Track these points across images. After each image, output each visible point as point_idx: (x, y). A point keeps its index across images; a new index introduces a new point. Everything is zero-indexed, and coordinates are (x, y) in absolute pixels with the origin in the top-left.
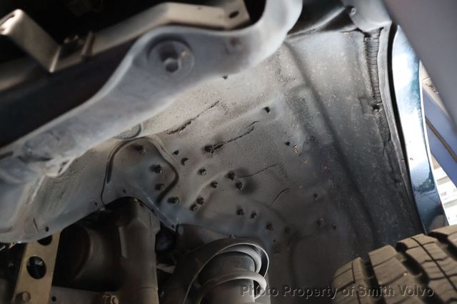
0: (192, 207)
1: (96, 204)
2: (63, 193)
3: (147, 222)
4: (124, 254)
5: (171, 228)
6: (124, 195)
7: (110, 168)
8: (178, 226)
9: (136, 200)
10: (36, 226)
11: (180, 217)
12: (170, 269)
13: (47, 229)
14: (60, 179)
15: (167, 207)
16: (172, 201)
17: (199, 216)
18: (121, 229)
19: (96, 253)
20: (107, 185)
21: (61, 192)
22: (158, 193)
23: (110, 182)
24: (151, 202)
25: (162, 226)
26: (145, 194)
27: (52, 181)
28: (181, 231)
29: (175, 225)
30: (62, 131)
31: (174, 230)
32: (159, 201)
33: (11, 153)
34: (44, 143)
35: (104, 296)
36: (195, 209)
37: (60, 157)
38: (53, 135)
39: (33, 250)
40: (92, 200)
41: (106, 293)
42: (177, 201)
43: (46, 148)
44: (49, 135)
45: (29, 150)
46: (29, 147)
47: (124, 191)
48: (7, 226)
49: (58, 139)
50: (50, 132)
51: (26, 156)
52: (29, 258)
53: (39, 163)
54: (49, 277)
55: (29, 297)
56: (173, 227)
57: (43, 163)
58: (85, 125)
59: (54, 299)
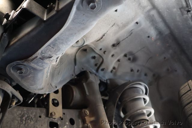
0: (112, 71)
1: (73, 75)
3: (94, 80)
4: (87, 93)
5: (104, 81)
6: (83, 70)
7: (75, 60)
8: (107, 80)
9: (88, 71)
10: (52, 86)
11: (107, 76)
12: (107, 98)
13: (56, 87)
15: (101, 73)
16: (103, 70)
17: (115, 74)
18: (84, 84)
19: (77, 95)
20: (75, 67)
21: (58, 72)
22: (96, 67)
23: (77, 65)
24: (94, 71)
25: (100, 81)
26: (91, 69)
27: (54, 68)
28: (108, 82)
29: (106, 80)
30: (54, 44)
31: (106, 82)
32: (97, 70)
33: (37, 57)
34: (48, 50)
35: (83, 111)
36: (112, 72)
37: (55, 55)
38: (51, 46)
39: (53, 96)
40: (71, 74)
41: (83, 109)
42: (105, 70)
43: (49, 53)
44: (49, 47)
45: (43, 54)
46: (43, 53)
47: (83, 69)
48: (41, 87)
49: (53, 48)
50: (49, 45)
51: (42, 57)
52: (52, 99)
53: (48, 59)
54: (60, 106)
55: (55, 114)
56: (105, 80)
57: (49, 59)
58: (62, 40)
59: (64, 114)
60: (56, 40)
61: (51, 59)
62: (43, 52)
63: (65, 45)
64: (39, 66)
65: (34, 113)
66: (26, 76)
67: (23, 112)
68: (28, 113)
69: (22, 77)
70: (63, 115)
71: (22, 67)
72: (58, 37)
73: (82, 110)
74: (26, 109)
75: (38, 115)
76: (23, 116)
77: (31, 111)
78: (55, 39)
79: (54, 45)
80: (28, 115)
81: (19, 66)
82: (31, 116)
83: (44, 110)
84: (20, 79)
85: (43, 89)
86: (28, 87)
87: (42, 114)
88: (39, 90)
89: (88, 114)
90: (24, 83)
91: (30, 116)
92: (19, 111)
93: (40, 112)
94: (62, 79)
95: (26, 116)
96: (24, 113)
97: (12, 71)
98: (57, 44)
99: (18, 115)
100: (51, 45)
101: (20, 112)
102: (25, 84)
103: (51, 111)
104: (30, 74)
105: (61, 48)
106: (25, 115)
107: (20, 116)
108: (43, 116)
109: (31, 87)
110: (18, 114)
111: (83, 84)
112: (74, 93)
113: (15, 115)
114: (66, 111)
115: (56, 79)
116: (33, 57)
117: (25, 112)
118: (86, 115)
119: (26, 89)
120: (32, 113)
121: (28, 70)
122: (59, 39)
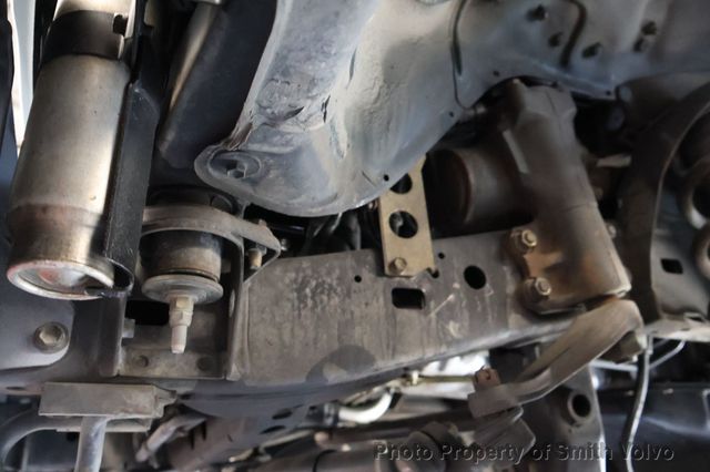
0: (638, 46)
1: (452, 114)
2: (388, 123)
4: (523, 167)
5: (604, 97)
6: (496, 81)
7: (456, 50)
8: (617, 90)
9: (517, 81)
10: (369, 179)
11: (614, 75)
13: (386, 178)
14: (378, 104)
15: (583, 67)
16: (590, 52)
17: (657, 54)
18: (507, 135)
19: (482, 180)
20: (460, 79)
21: (385, 123)
22: (558, 50)
23: (464, 71)
24: (550, 69)
25: (578, 99)
26: (535, 62)
28: (627, 95)
29: (612, 89)
31: (613, 97)
32: (565, 62)
33: (250, 125)
34: (277, 95)
35: (512, 235)
36: (642, 47)
37: (309, 102)
38: (277, 81)
39: (390, 205)
40: (442, 112)
41: (514, 230)
42: (600, 50)
43: (285, 100)
44: (274, 83)
45: (269, 111)
46: (265, 108)
47: (496, 74)
48: (329, 193)
49: (288, 83)
50: (271, 79)
51: (270, 119)
52: (389, 215)
53: (289, 121)
54: (424, 232)
55: (404, 262)
56: (608, 93)
57: (294, 119)
58: (302, 49)
59: (441, 256)
60: (281, 58)
61: (302, 116)
62: (265, 103)
63: (321, 62)
64: (275, 145)
65: (337, 271)
66: (261, 178)
67: (301, 275)
68: (318, 273)
69: (254, 183)
70: (436, 262)
71: (235, 158)
72: (284, 47)
73: (510, 233)
74: (309, 264)
75: (351, 275)
76: (304, 284)
77: (327, 265)
78: (277, 54)
79: (285, 73)
80: (317, 279)
81: (226, 156)
82: (329, 280)
83: (369, 256)
84: (248, 189)
85: (335, 197)
86: (285, 206)
87: (364, 270)
88: (323, 203)
89: (534, 244)
90: (267, 199)
91: (324, 282)
92: (289, 274)
93: (354, 263)
94: (407, 144)
95: (314, 283)
96: (305, 277)
97: (215, 174)
98: (294, 67)
99: (288, 286)
100: (277, 77)
101: (292, 275)
102: (271, 200)
103: (389, 256)
104: (268, 171)
105: (312, 74)
106: (309, 282)
107: (295, 286)
108: (367, 275)
109: (295, 201)
110: (287, 281)
111: (500, 137)
112: (472, 178)
113: (280, 285)
114: (447, 245)
115: (380, 149)
116: (240, 130)
117: (309, 272)
118: (526, 247)
119: (279, 210)
120: (329, 273)
121: (255, 161)
122: (290, 51)
